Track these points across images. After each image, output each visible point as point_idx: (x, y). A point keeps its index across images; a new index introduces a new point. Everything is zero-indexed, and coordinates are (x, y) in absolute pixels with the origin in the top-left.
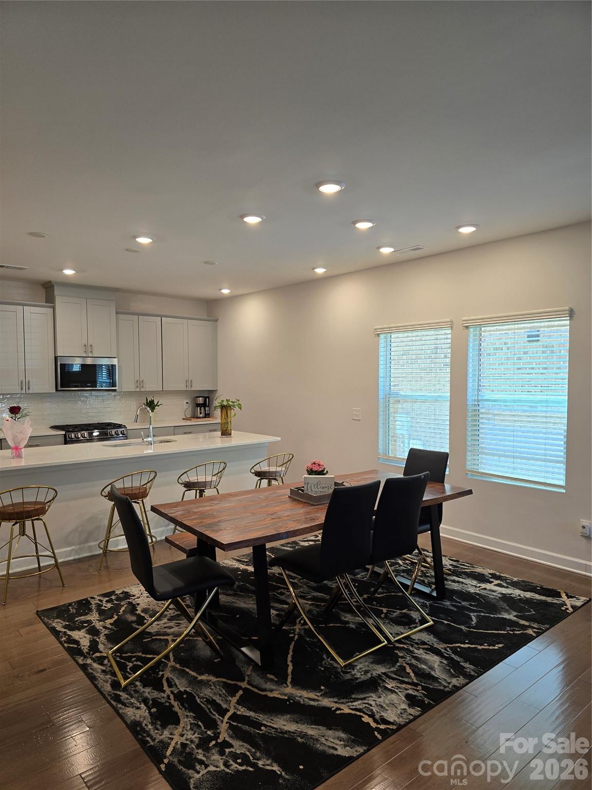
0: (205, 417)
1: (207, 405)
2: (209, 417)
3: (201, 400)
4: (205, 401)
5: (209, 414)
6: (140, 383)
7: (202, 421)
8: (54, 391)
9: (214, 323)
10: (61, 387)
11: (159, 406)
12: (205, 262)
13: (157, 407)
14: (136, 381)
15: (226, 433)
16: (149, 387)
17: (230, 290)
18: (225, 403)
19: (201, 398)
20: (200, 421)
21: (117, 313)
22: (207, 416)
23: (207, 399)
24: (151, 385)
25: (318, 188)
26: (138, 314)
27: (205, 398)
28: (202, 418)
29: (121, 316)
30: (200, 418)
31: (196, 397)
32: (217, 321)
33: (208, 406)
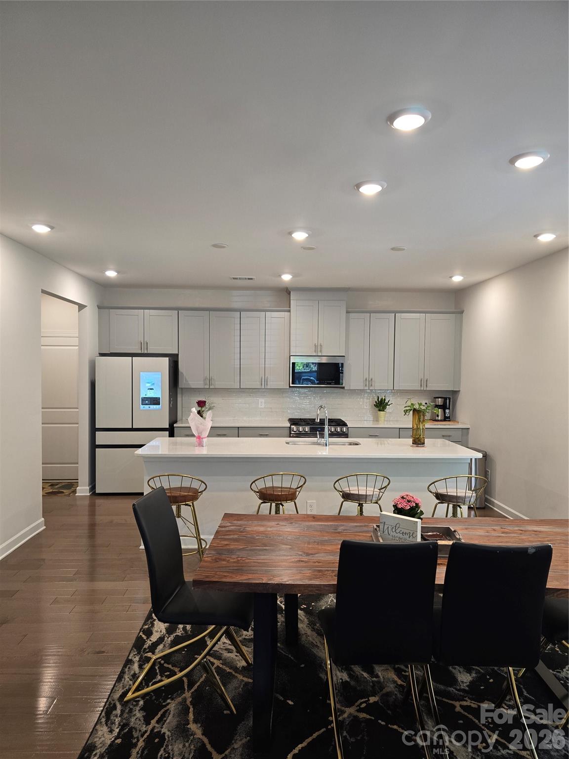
0: (445, 420)
1: (448, 407)
2: (449, 421)
3: (440, 401)
4: (445, 403)
5: (449, 418)
6: (369, 382)
7: (440, 425)
8: (288, 387)
9: (459, 315)
10: (292, 384)
11: (389, 405)
12: (393, 249)
13: (387, 406)
14: (365, 379)
15: (418, 442)
16: (378, 385)
17: (462, 276)
18: (417, 407)
19: (440, 399)
20: (438, 425)
21: (348, 312)
22: (446, 419)
23: (448, 401)
24: (382, 384)
25: (392, 123)
26: (370, 312)
27: (445, 399)
28: (441, 421)
29: (351, 315)
30: (438, 421)
31: (434, 398)
32: (462, 312)
33: (449, 409)
